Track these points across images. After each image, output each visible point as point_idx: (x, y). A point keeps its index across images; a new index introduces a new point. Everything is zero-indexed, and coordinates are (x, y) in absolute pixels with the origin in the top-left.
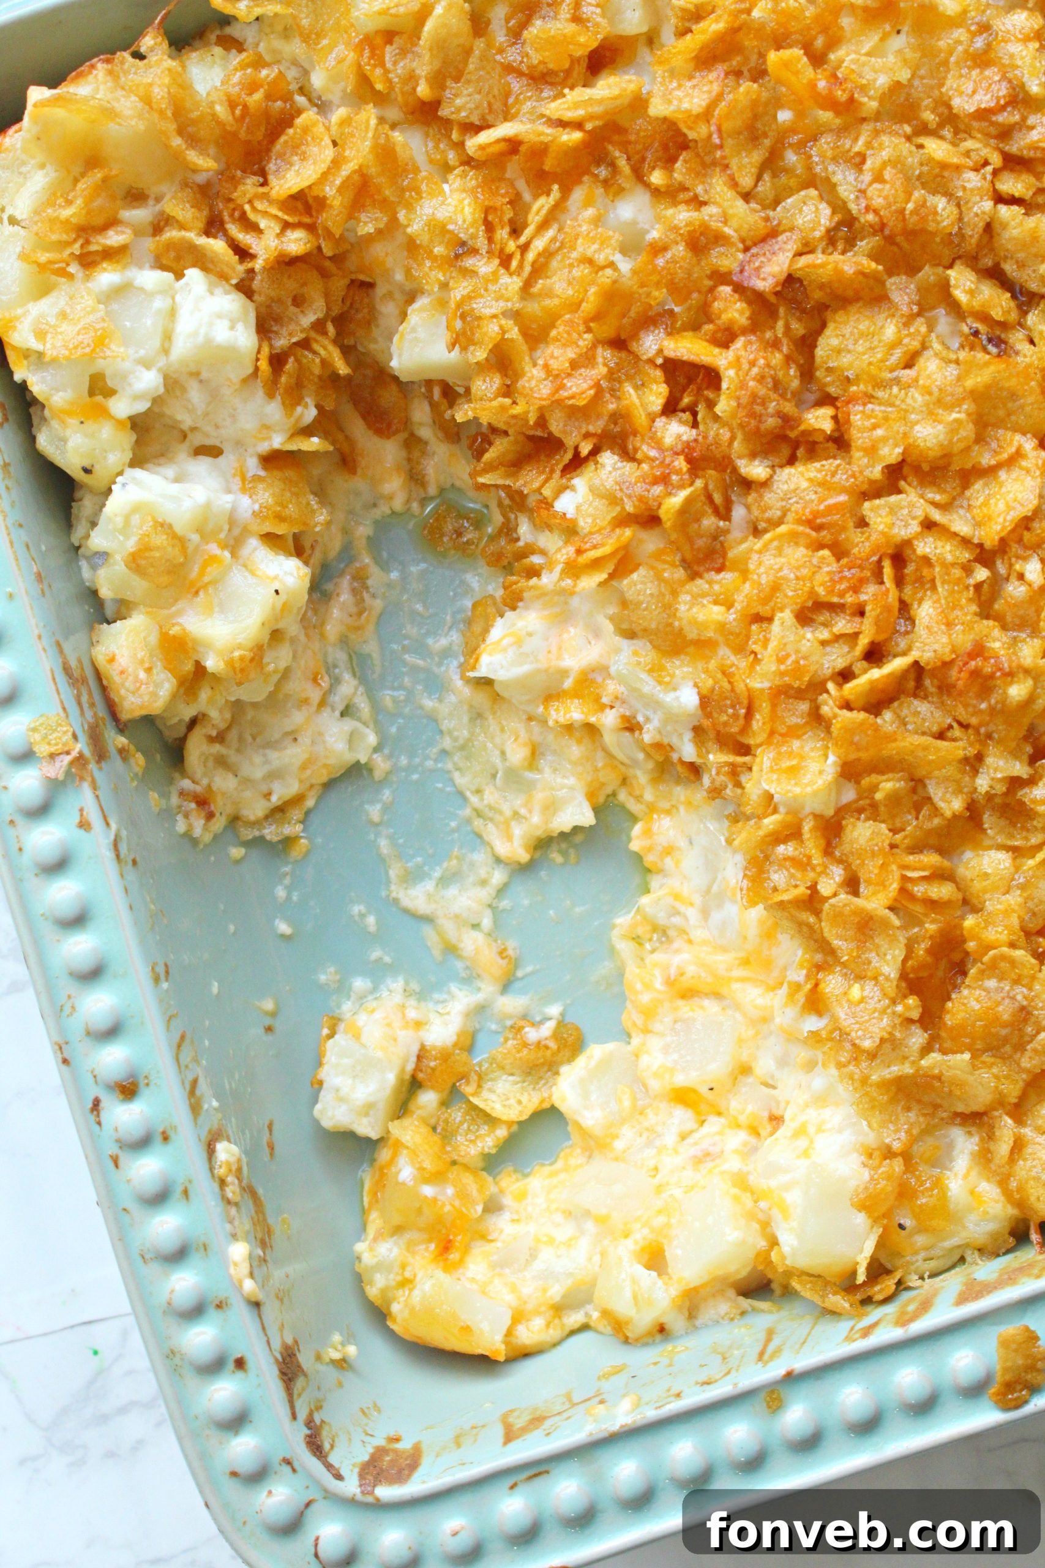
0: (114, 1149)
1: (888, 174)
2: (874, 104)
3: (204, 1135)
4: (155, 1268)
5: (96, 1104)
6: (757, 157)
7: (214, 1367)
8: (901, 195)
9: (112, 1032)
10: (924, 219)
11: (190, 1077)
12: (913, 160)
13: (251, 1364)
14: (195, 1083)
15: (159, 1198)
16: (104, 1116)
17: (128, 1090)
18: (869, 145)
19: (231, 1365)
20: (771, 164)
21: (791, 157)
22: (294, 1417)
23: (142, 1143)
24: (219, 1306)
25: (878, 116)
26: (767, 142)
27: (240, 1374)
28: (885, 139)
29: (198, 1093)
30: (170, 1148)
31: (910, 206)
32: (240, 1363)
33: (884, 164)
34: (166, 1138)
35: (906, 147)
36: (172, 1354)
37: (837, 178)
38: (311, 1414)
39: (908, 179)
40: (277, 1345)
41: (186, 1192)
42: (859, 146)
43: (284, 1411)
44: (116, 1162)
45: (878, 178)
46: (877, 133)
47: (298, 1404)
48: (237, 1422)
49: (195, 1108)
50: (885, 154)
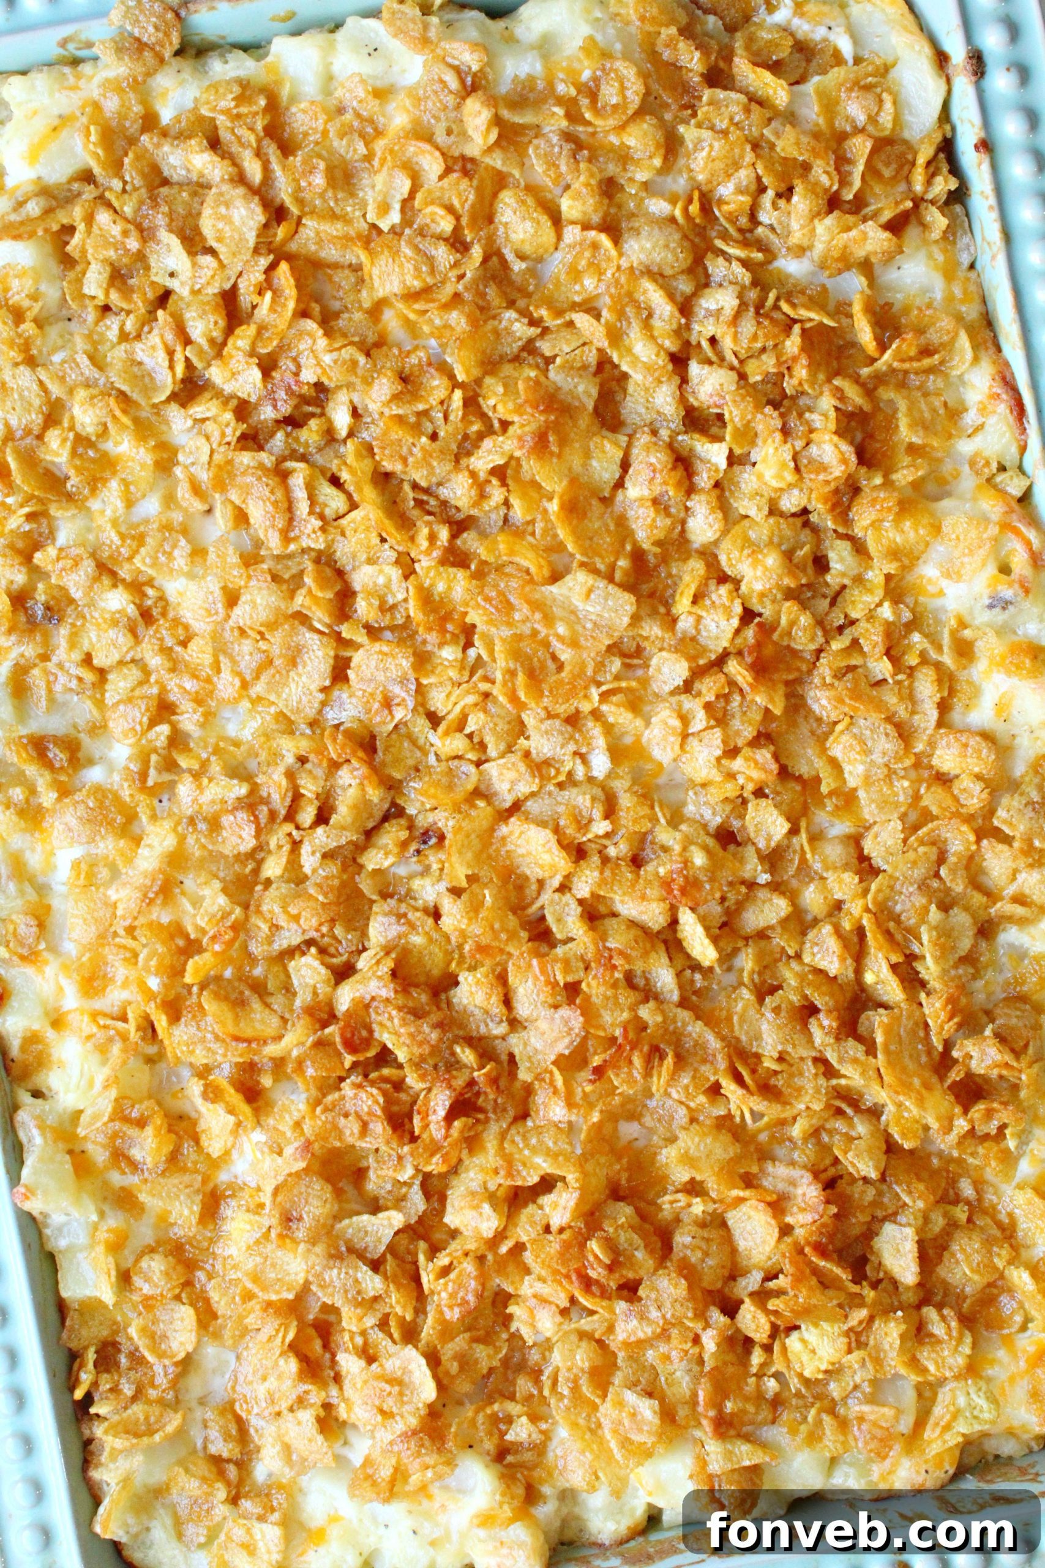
1: (293, 910)
2: (238, 909)
6: (256, 1005)
8: (311, 904)
10: (331, 887)
12: (284, 888)
18: (265, 920)
20: (260, 989)
21: (258, 971)
25: (246, 908)
26: (247, 993)
28: (265, 908)
31: (321, 898)
33: (286, 912)
35: (272, 891)
37: (285, 944)
39: (297, 896)
42: (265, 927)
45: (296, 918)
46: (258, 912)
50: (277, 909)
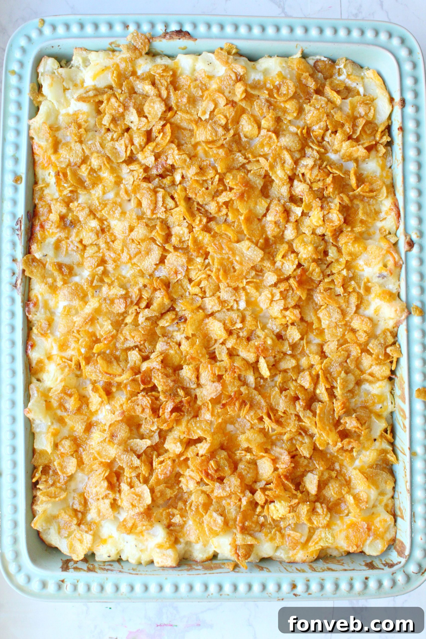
0: (307, 593)
1: (133, 334)
2: (115, 331)
3: (310, 571)
4: (338, 592)
5: (295, 595)
6: (115, 364)
7: (366, 586)
8: (139, 333)
9: (279, 587)
10: (147, 329)
11: (295, 570)
12: (131, 327)
13: (367, 576)
14: (297, 569)
15: (322, 587)
16: (298, 594)
17: (294, 586)
18: (123, 336)
19: (366, 581)
20: (117, 359)
21: (118, 353)
22: (383, 569)
23: (308, 587)
24: (352, 579)
25: (117, 331)
26: (113, 359)
27: (369, 579)
28: (124, 332)
29: (299, 569)
30: (311, 580)
31: (143, 332)
32: (367, 578)
33: (130, 335)
34: (308, 581)
35: (127, 327)
36: (359, 594)
37: (128, 345)
38: (382, 564)
39: (135, 330)
40: (365, 568)
41: (323, 580)
42: (122, 338)
43: (381, 571)
44: (310, 594)
45: (133, 337)
46: (121, 333)
47: (380, 567)
48: (380, 584)
49: (303, 571)
50: (128, 333)
